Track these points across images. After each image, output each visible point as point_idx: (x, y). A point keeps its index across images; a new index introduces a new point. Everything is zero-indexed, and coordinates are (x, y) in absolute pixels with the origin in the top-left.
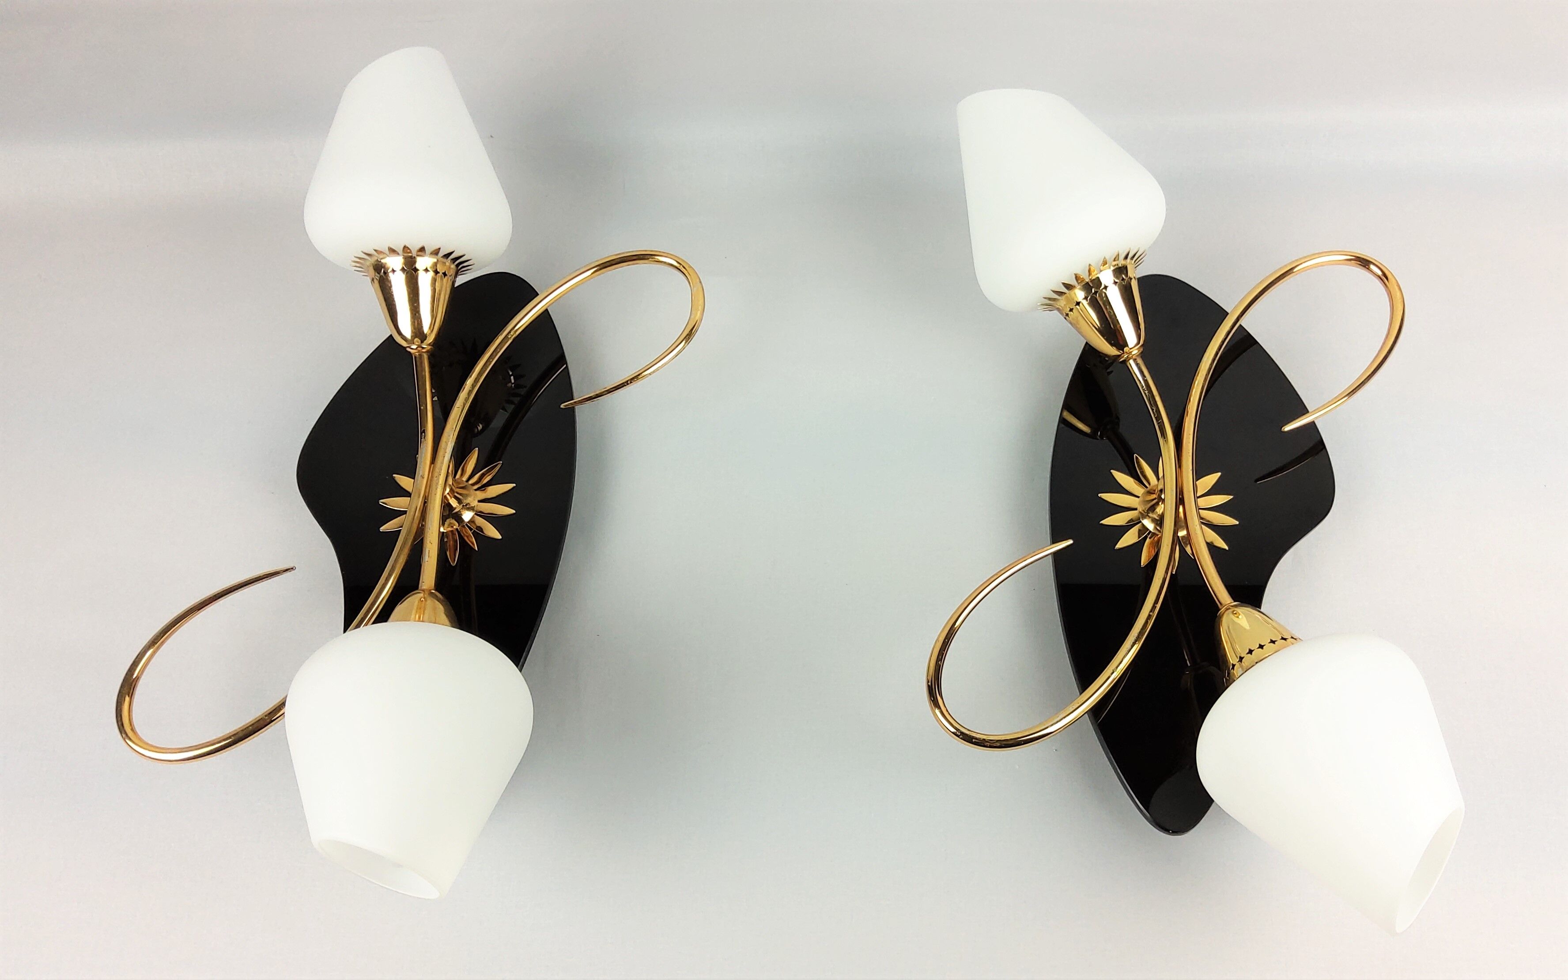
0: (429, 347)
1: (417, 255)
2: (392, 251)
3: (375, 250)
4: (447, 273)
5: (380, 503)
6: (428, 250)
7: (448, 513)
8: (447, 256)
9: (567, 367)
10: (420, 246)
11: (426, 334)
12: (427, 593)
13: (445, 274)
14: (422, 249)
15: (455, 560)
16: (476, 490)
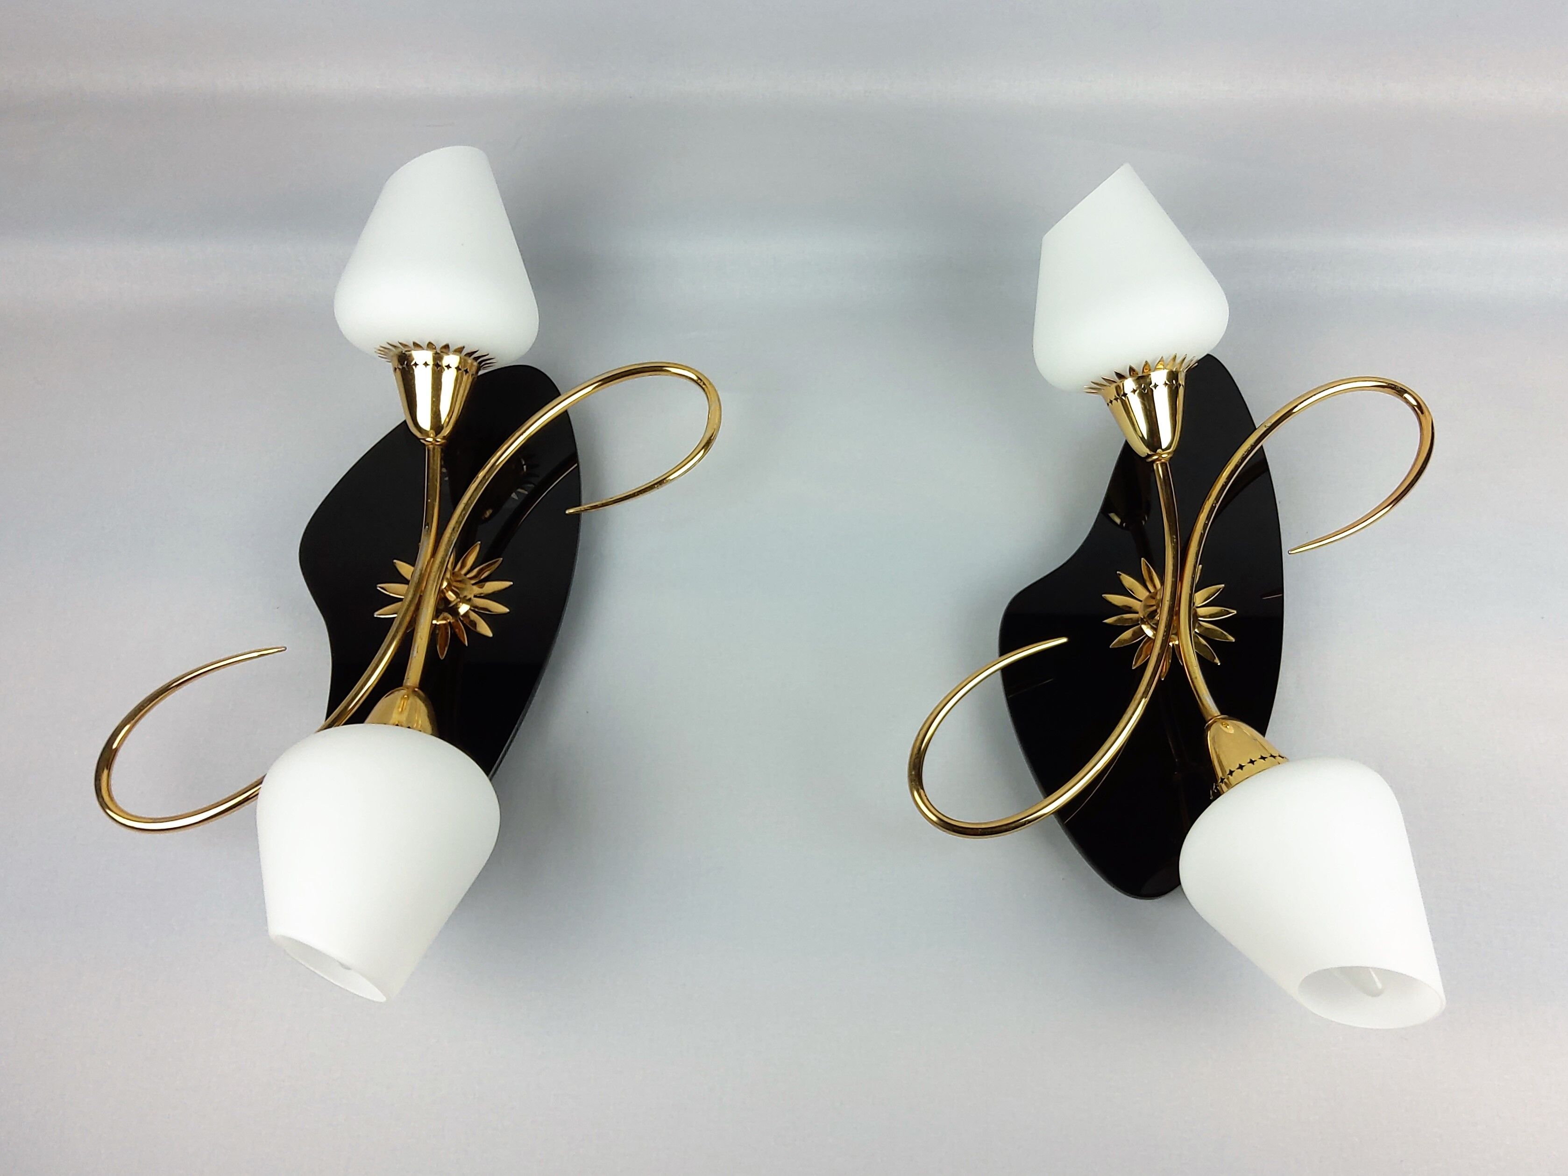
0: (443, 441)
1: (442, 352)
2: (417, 346)
3: (400, 343)
4: (468, 370)
5: (378, 588)
6: (452, 348)
7: (444, 606)
8: (470, 354)
9: (578, 467)
10: (444, 344)
11: (443, 425)
12: (411, 690)
13: (466, 371)
14: (447, 347)
15: (443, 654)
16: (473, 584)
